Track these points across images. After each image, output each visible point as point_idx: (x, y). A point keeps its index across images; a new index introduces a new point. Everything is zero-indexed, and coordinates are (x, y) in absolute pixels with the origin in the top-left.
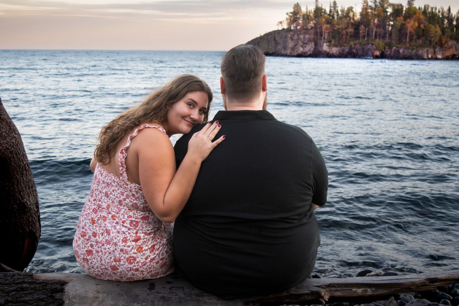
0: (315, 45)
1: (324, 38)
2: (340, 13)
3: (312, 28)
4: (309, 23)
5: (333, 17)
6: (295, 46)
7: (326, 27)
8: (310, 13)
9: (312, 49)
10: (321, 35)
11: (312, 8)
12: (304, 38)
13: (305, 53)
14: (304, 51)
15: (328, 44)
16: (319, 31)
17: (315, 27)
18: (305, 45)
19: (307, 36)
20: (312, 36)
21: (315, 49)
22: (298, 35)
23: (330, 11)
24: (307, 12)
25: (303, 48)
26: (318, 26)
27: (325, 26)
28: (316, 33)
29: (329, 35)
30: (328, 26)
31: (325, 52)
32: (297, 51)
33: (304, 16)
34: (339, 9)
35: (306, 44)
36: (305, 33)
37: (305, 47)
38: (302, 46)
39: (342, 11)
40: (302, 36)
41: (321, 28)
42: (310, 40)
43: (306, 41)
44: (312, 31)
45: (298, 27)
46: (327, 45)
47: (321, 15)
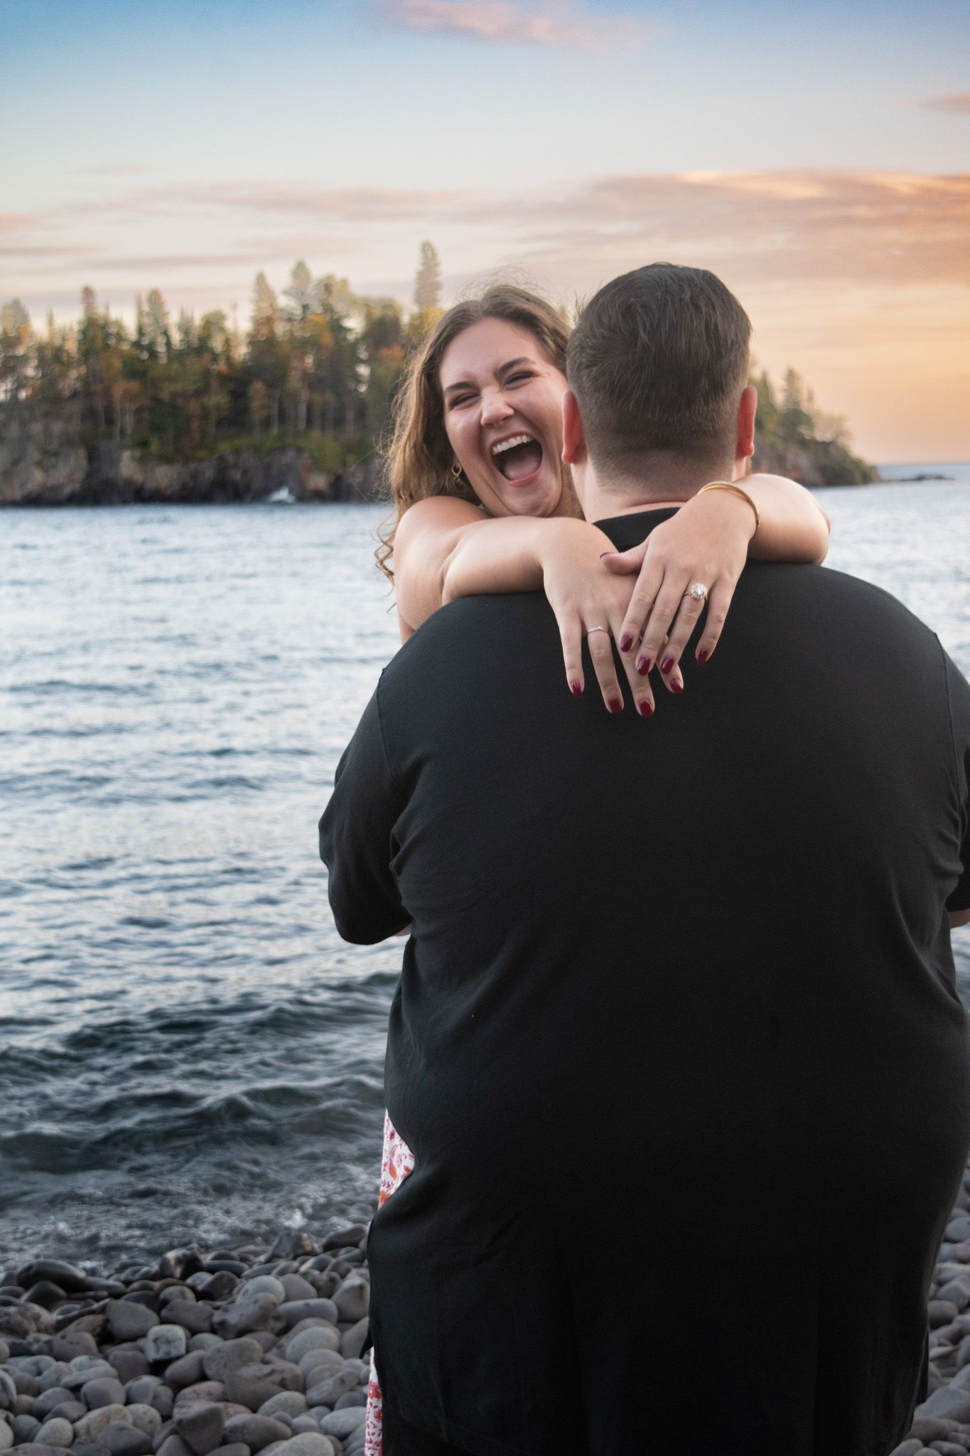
0: (92, 457)
1: (122, 432)
2: (176, 337)
3: (75, 395)
4: (63, 376)
5: (153, 354)
6: (16, 462)
7: (126, 392)
8: (64, 339)
9: (80, 475)
10: (110, 421)
11: (70, 319)
12: (47, 432)
13: (53, 489)
14: (51, 482)
15: (138, 453)
16: (99, 404)
17: (85, 391)
18: (53, 460)
19: (57, 427)
20: (75, 427)
21: (90, 474)
22: (24, 424)
23: (141, 332)
24: (52, 334)
25: (46, 471)
26: (97, 387)
27: (121, 388)
28: (90, 414)
29: (138, 421)
30: (134, 385)
31: (129, 482)
32: (23, 484)
33: (41, 349)
34: (173, 318)
35: (55, 454)
36: (48, 415)
37: (54, 466)
38: (39, 464)
39: (185, 329)
40: (37, 428)
41: (107, 393)
42: (68, 442)
43: (54, 446)
44: (76, 408)
45: (23, 395)
46: (133, 458)
47: (107, 346)
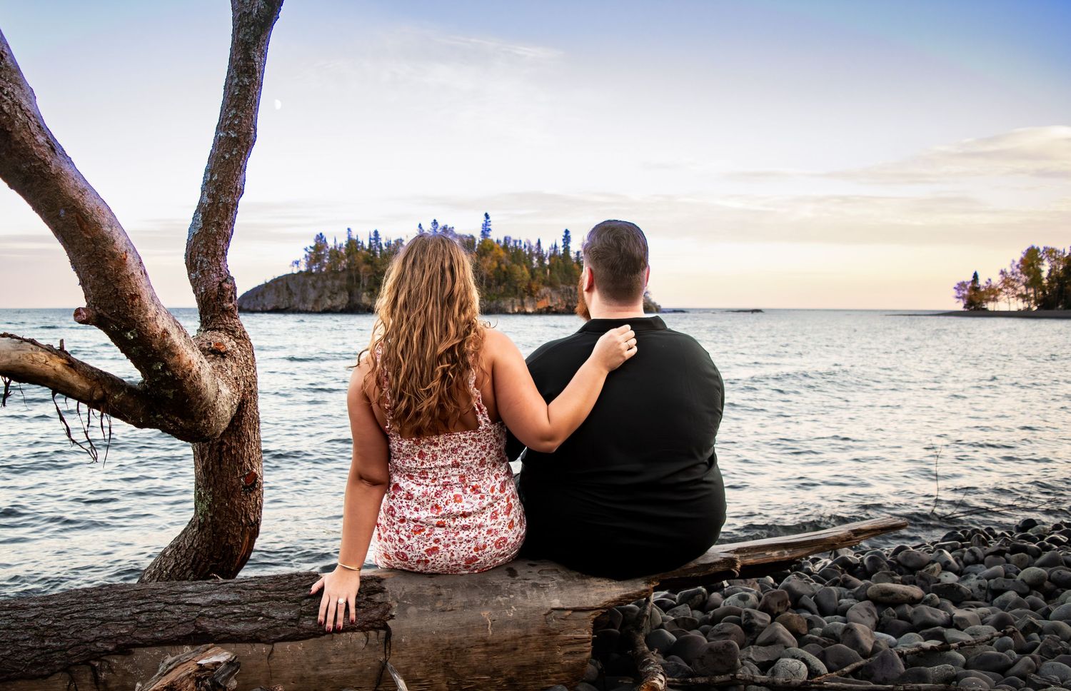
0: (350, 295)
1: (363, 285)
2: (384, 248)
3: (344, 270)
4: (339, 262)
5: (375, 254)
6: (320, 297)
7: (365, 269)
8: (340, 248)
9: (345, 302)
10: (358, 281)
11: (343, 241)
12: (333, 285)
13: (334, 307)
14: (334, 304)
15: (369, 294)
16: (354, 274)
17: (349, 268)
18: (335, 296)
19: (337, 283)
20: (345, 282)
21: (349, 302)
22: (323, 281)
23: (370, 245)
24: (335, 247)
25: (332, 300)
26: (353, 267)
27: (363, 268)
28: (350, 278)
29: (370, 281)
30: (369, 267)
31: (365, 305)
32: (323, 305)
33: (331, 251)
34: (383, 241)
35: (336, 294)
36: (333, 278)
37: (335, 298)
38: (329, 297)
39: (388, 245)
40: (329, 283)
41: (357, 270)
42: (341, 289)
43: (336, 290)
44: (345, 275)
45: (324, 270)
46: (367, 295)
47: (357, 251)
